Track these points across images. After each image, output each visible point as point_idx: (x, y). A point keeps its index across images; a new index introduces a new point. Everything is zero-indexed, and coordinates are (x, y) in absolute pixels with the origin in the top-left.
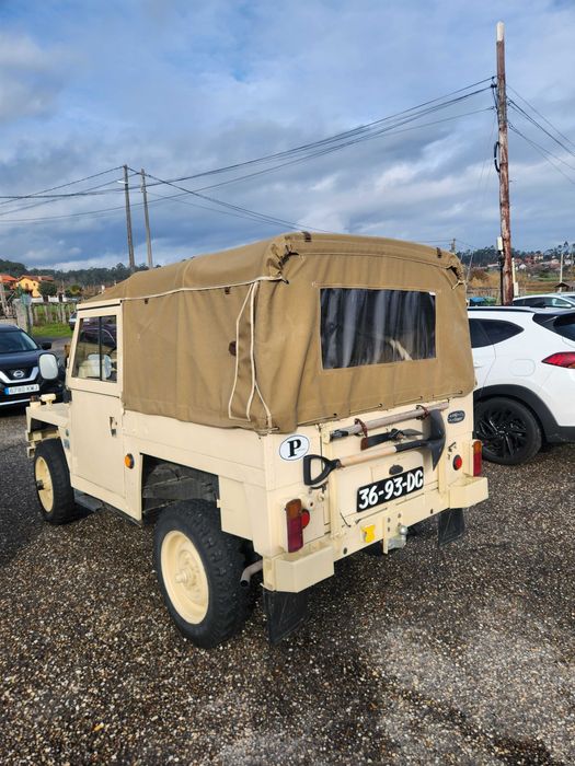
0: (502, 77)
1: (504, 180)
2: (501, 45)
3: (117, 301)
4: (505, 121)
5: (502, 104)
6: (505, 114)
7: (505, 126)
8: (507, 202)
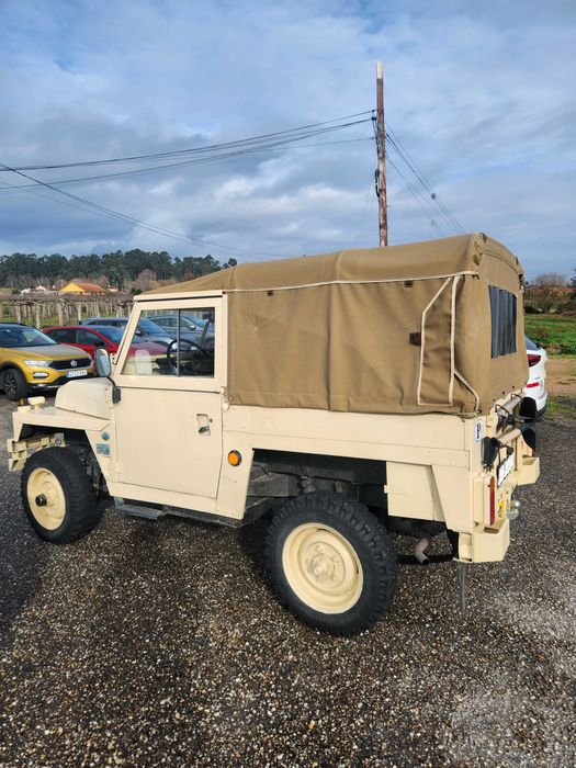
0: (381, 111)
1: (383, 204)
2: (380, 82)
3: (219, 292)
4: (384, 152)
5: (381, 137)
6: (383, 145)
7: (384, 156)
8: (386, 224)
